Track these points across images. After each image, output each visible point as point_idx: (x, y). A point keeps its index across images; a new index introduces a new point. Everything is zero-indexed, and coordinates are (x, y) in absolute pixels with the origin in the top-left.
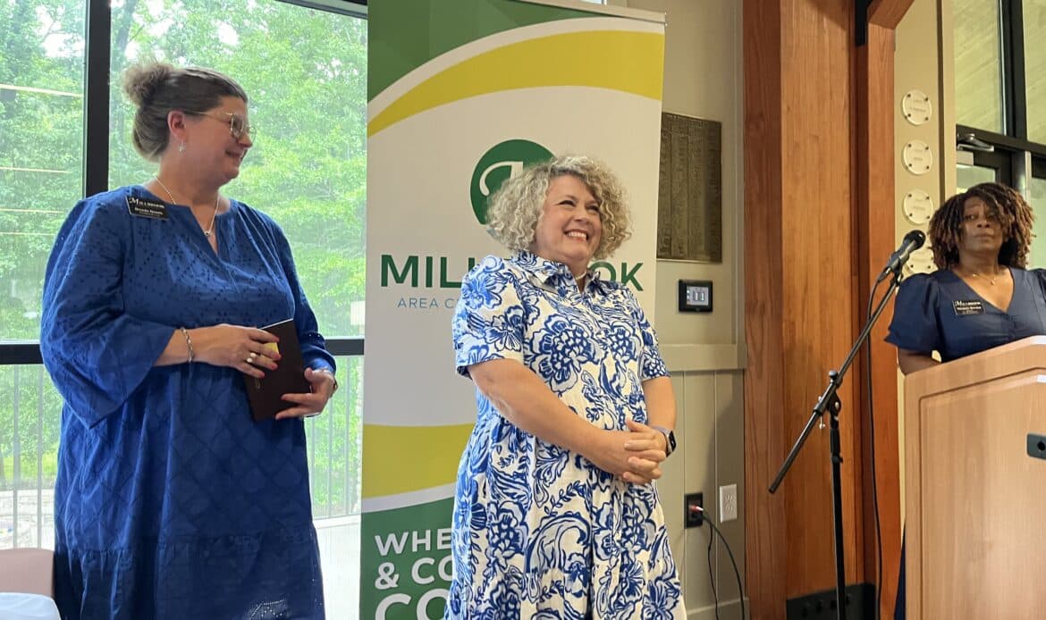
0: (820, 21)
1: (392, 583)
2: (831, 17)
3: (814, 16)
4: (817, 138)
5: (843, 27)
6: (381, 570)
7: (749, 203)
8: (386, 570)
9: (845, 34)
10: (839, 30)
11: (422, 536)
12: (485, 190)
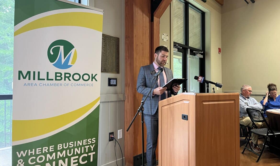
0: (143, 15)
1: (22, 165)
2: (146, 14)
3: (141, 14)
4: (142, 43)
5: (148, 17)
6: (18, 162)
7: (126, 59)
8: (20, 161)
9: (149, 19)
10: (147, 18)
11: (31, 151)
12: (52, 53)
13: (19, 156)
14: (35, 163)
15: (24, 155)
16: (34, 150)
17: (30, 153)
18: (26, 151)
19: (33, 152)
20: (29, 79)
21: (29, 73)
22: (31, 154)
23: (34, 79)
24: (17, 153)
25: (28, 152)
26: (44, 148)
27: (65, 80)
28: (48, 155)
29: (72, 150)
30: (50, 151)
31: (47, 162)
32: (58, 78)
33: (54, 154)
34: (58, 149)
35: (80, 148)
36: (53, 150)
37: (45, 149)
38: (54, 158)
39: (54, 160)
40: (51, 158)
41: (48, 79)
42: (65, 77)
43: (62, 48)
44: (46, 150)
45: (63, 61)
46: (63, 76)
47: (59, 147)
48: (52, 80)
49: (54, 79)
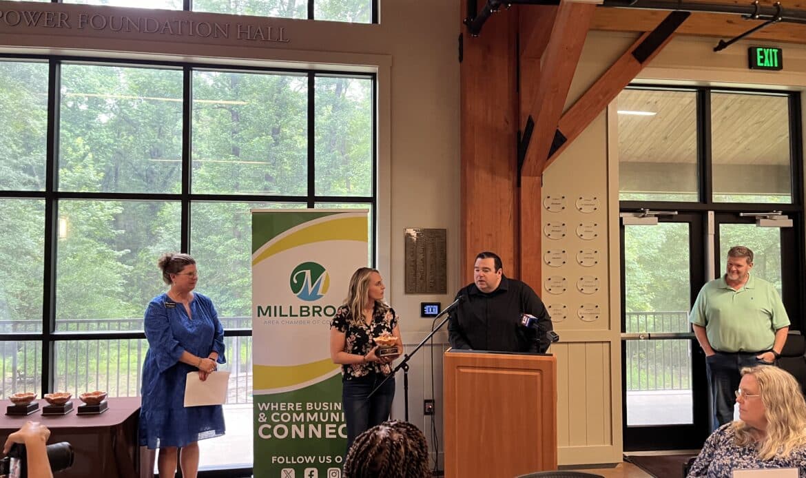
1: (264, 420)
6: (260, 415)
8: (262, 415)
11: (275, 405)
12: (295, 282)
13: (261, 409)
14: (278, 421)
15: (267, 409)
16: (277, 404)
17: (272, 407)
18: (269, 404)
19: (277, 407)
20: (270, 316)
21: (269, 308)
22: (275, 409)
23: (275, 315)
24: (259, 404)
25: (270, 406)
26: (289, 404)
27: (314, 315)
28: (295, 415)
29: (327, 414)
30: (297, 409)
31: (294, 423)
32: (304, 313)
33: (302, 415)
34: (308, 409)
35: (338, 414)
36: (301, 409)
37: (291, 405)
38: (303, 420)
39: (302, 423)
40: (298, 419)
41: (291, 316)
42: (314, 311)
43: (308, 273)
44: (292, 407)
45: (310, 290)
46: (311, 311)
47: (308, 406)
48: (297, 316)
49: (299, 315)
